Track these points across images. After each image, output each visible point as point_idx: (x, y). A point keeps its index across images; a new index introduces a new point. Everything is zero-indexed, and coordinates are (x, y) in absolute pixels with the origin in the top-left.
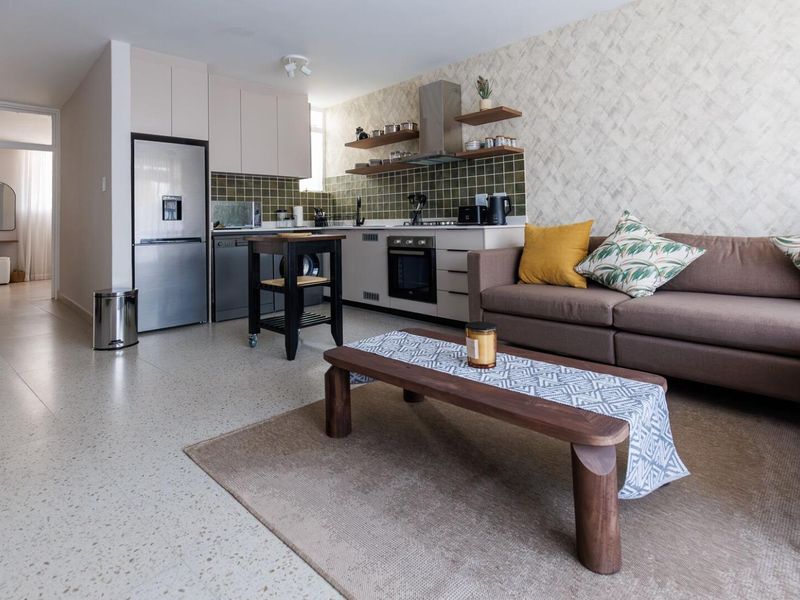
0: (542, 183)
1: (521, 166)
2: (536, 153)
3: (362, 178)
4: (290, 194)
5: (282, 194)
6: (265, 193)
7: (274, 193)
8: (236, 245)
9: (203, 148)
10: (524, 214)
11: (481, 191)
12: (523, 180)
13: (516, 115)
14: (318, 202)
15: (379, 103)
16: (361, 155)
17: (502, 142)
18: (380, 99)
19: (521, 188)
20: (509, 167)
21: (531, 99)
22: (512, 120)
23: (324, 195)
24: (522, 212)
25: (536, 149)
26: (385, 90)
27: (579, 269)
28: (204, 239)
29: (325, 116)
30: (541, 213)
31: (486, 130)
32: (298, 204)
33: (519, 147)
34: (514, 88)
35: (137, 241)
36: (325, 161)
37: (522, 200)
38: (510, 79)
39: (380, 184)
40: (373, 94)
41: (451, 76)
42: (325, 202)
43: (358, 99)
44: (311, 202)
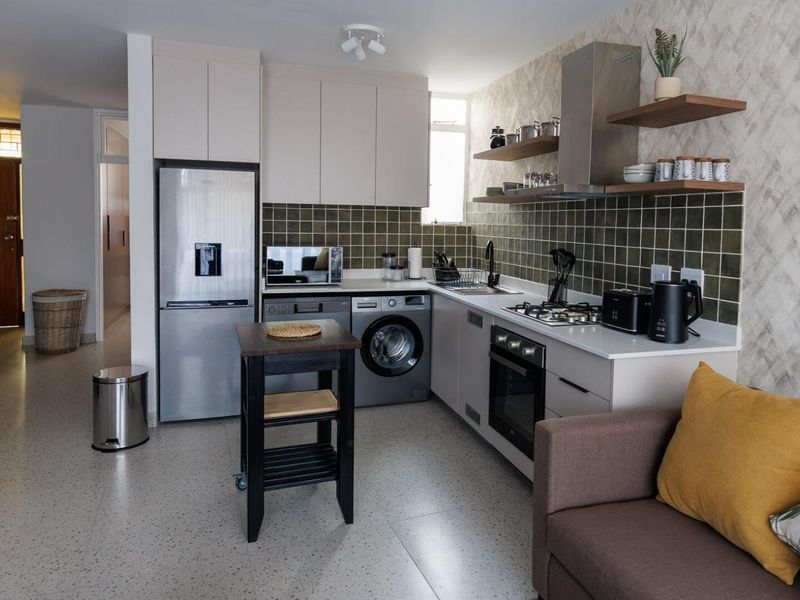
0: (776, 263)
1: (736, 218)
2: (768, 193)
3: (504, 209)
4: (405, 228)
5: (394, 228)
6: (369, 228)
7: (381, 228)
8: (296, 311)
9: (253, 174)
10: (736, 324)
11: (662, 259)
12: (738, 250)
13: (736, 107)
14: (450, 240)
15: (529, 84)
16: (505, 170)
17: (687, 171)
18: (531, 78)
19: (732, 266)
20: (714, 218)
21: (768, 72)
22: (727, 118)
23: (461, 229)
24: (730, 316)
25: (771, 185)
26: (537, 62)
27: (779, 526)
28: (251, 301)
29: (469, 106)
30: (768, 329)
31: (678, 137)
32: (415, 245)
33: (734, 179)
34: (735, 48)
35: (163, 304)
36: (467, 175)
37: (732, 291)
38: (729, 28)
39: (524, 222)
40: (522, 68)
41: (626, 30)
42: (461, 240)
43: (505, 78)
44: (439, 240)
